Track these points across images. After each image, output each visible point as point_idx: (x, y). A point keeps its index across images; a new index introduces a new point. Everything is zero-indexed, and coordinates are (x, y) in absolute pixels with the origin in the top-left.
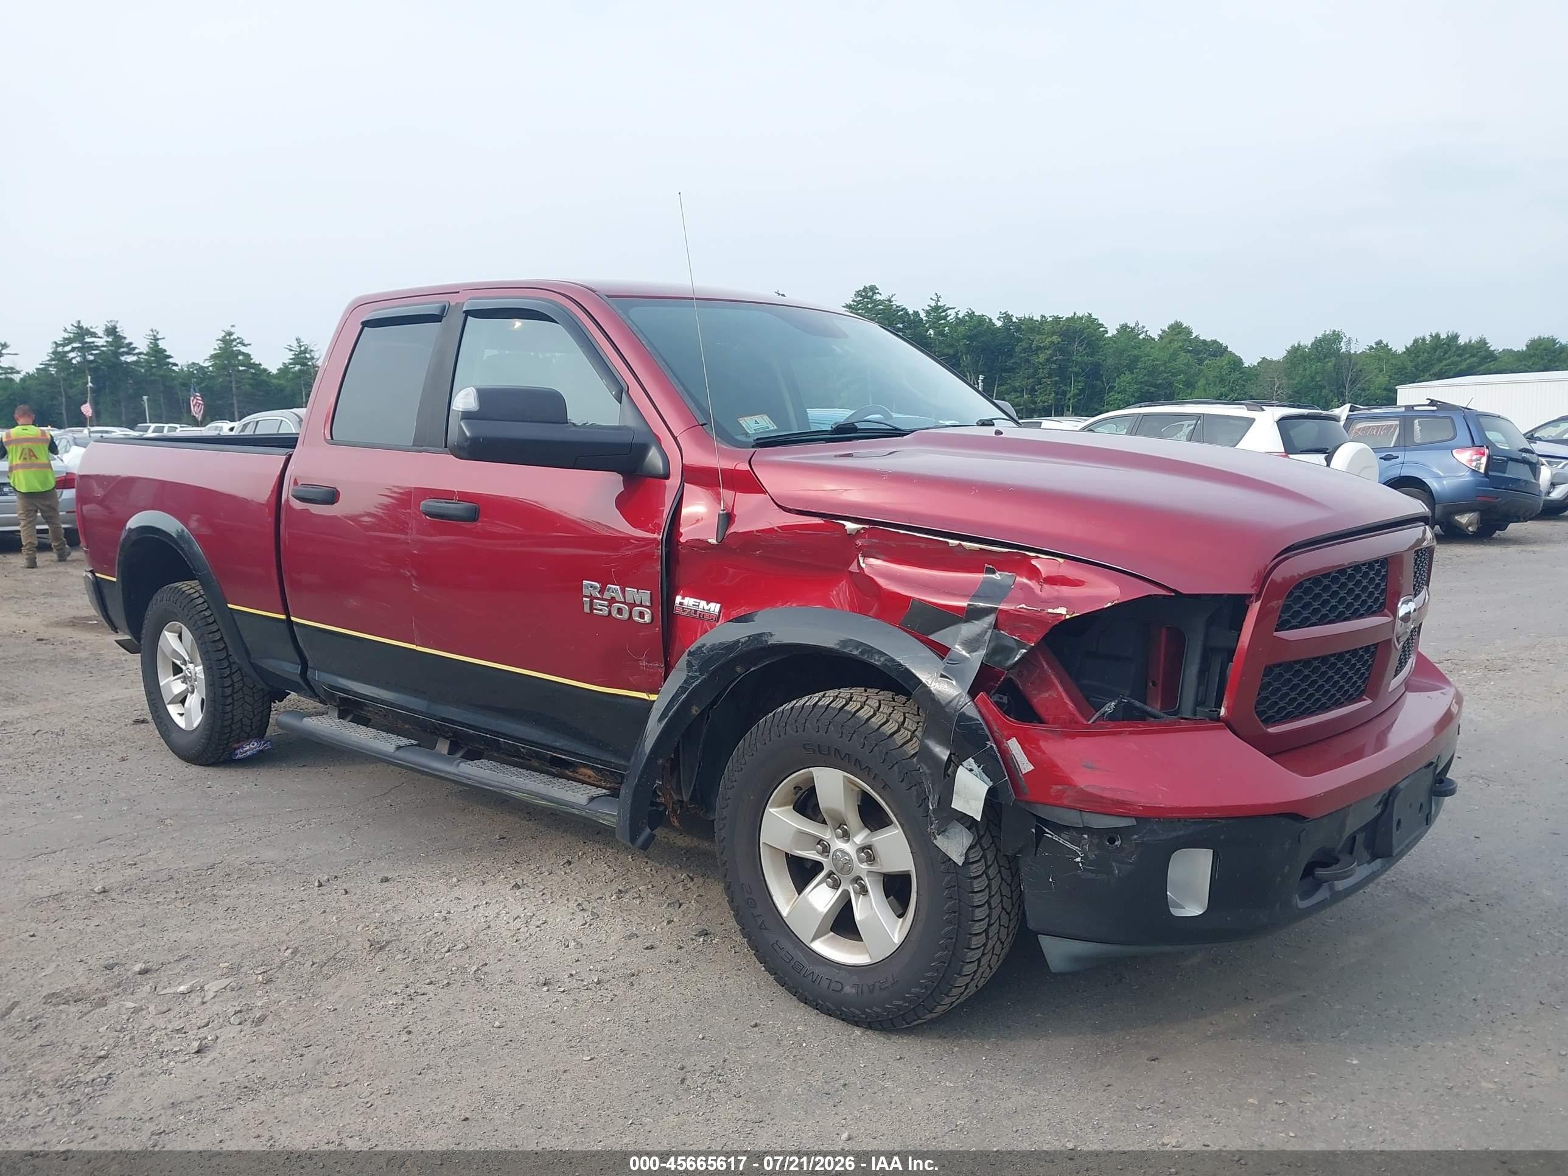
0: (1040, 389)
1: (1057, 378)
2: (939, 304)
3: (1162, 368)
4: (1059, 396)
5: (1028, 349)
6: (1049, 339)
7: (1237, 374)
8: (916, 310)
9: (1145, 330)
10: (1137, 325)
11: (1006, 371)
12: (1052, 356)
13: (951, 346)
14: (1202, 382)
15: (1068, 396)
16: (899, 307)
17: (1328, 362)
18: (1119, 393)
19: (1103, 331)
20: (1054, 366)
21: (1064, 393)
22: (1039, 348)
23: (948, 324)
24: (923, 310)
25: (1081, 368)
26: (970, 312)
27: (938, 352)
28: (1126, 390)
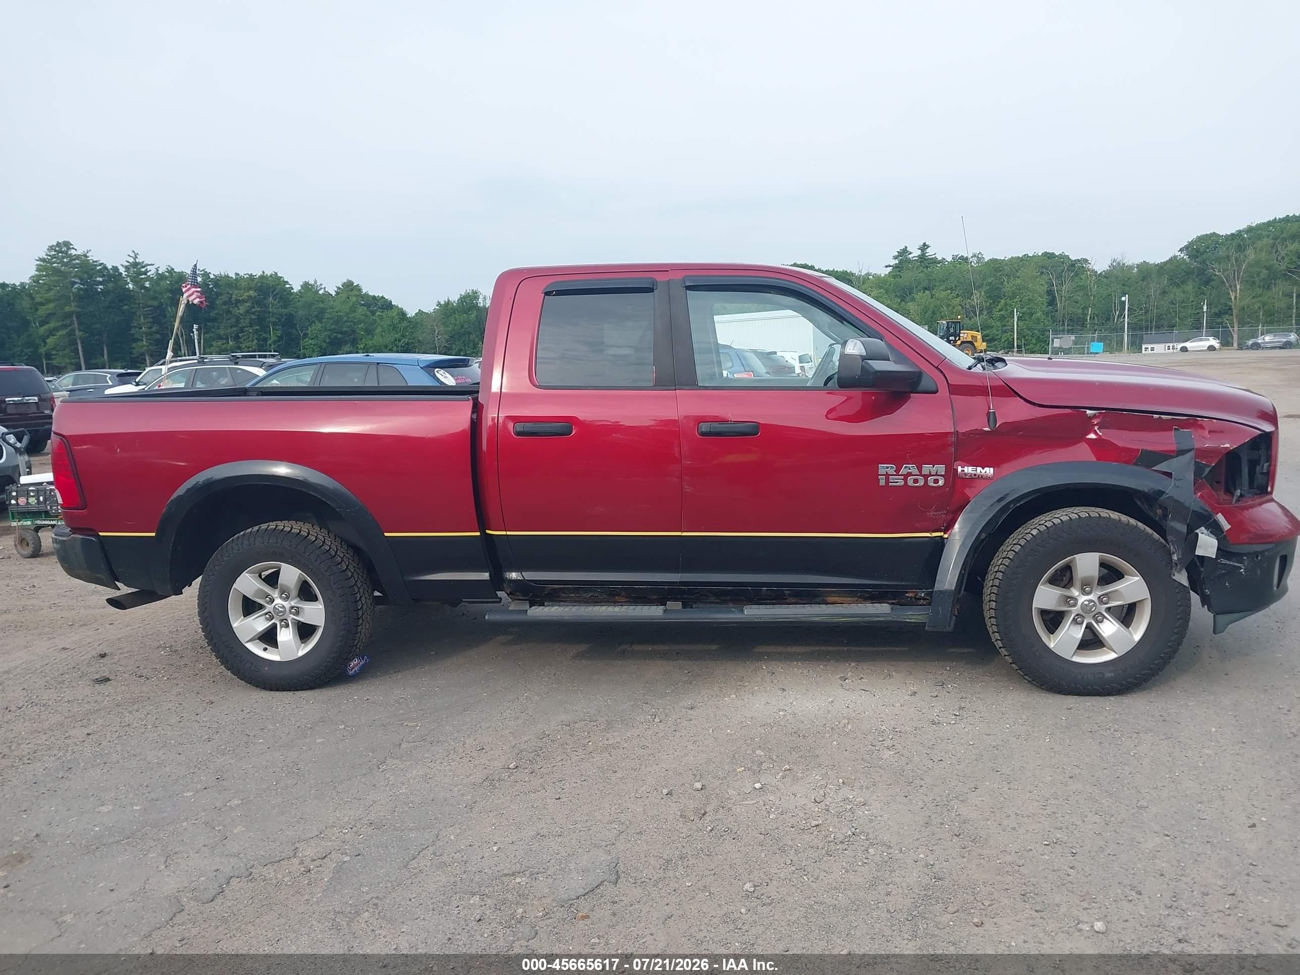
0: (243, 336)
1: (258, 327)
2: (137, 260)
3: (345, 318)
4: (261, 342)
5: (228, 302)
6: (247, 294)
7: (405, 323)
8: (115, 265)
9: (323, 287)
10: (316, 282)
11: (210, 320)
12: (251, 308)
13: (155, 298)
14: (379, 330)
15: (269, 342)
16: (96, 261)
17: (472, 314)
18: (312, 339)
19: (290, 287)
20: (254, 317)
21: (265, 340)
22: (238, 301)
23: (148, 279)
24: (122, 265)
25: (277, 318)
26: (170, 269)
27: (142, 304)
28: (317, 337)
